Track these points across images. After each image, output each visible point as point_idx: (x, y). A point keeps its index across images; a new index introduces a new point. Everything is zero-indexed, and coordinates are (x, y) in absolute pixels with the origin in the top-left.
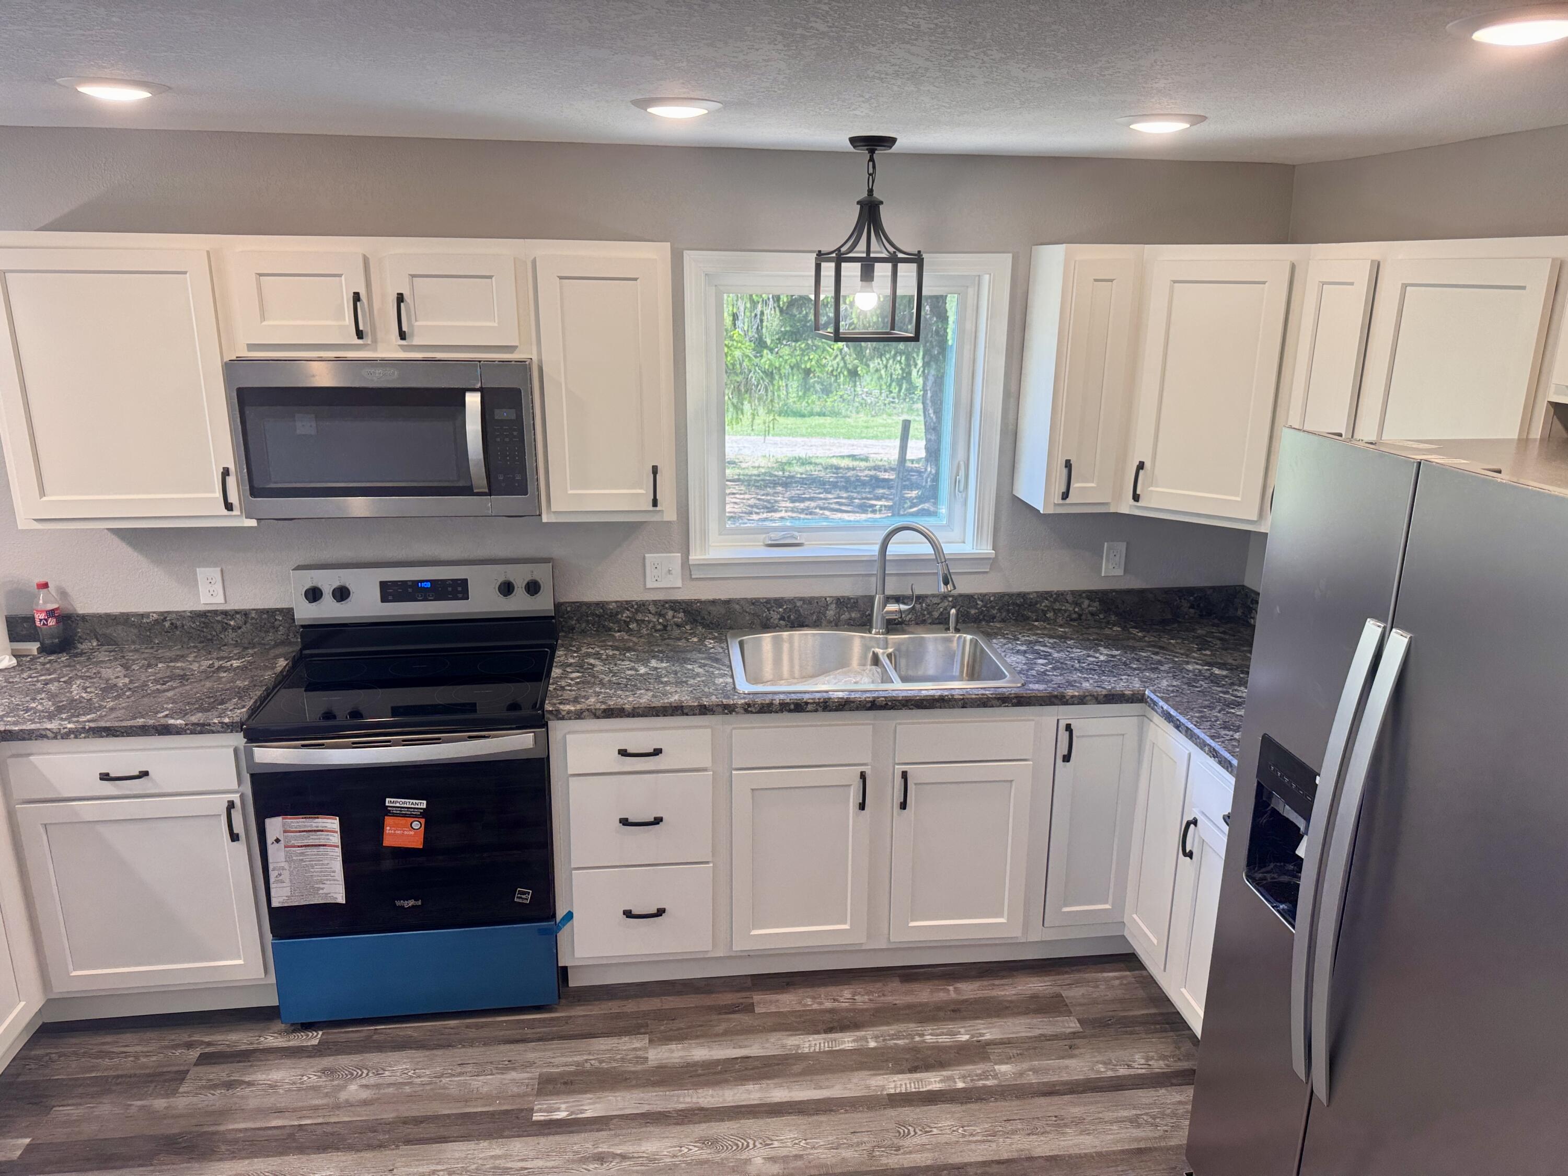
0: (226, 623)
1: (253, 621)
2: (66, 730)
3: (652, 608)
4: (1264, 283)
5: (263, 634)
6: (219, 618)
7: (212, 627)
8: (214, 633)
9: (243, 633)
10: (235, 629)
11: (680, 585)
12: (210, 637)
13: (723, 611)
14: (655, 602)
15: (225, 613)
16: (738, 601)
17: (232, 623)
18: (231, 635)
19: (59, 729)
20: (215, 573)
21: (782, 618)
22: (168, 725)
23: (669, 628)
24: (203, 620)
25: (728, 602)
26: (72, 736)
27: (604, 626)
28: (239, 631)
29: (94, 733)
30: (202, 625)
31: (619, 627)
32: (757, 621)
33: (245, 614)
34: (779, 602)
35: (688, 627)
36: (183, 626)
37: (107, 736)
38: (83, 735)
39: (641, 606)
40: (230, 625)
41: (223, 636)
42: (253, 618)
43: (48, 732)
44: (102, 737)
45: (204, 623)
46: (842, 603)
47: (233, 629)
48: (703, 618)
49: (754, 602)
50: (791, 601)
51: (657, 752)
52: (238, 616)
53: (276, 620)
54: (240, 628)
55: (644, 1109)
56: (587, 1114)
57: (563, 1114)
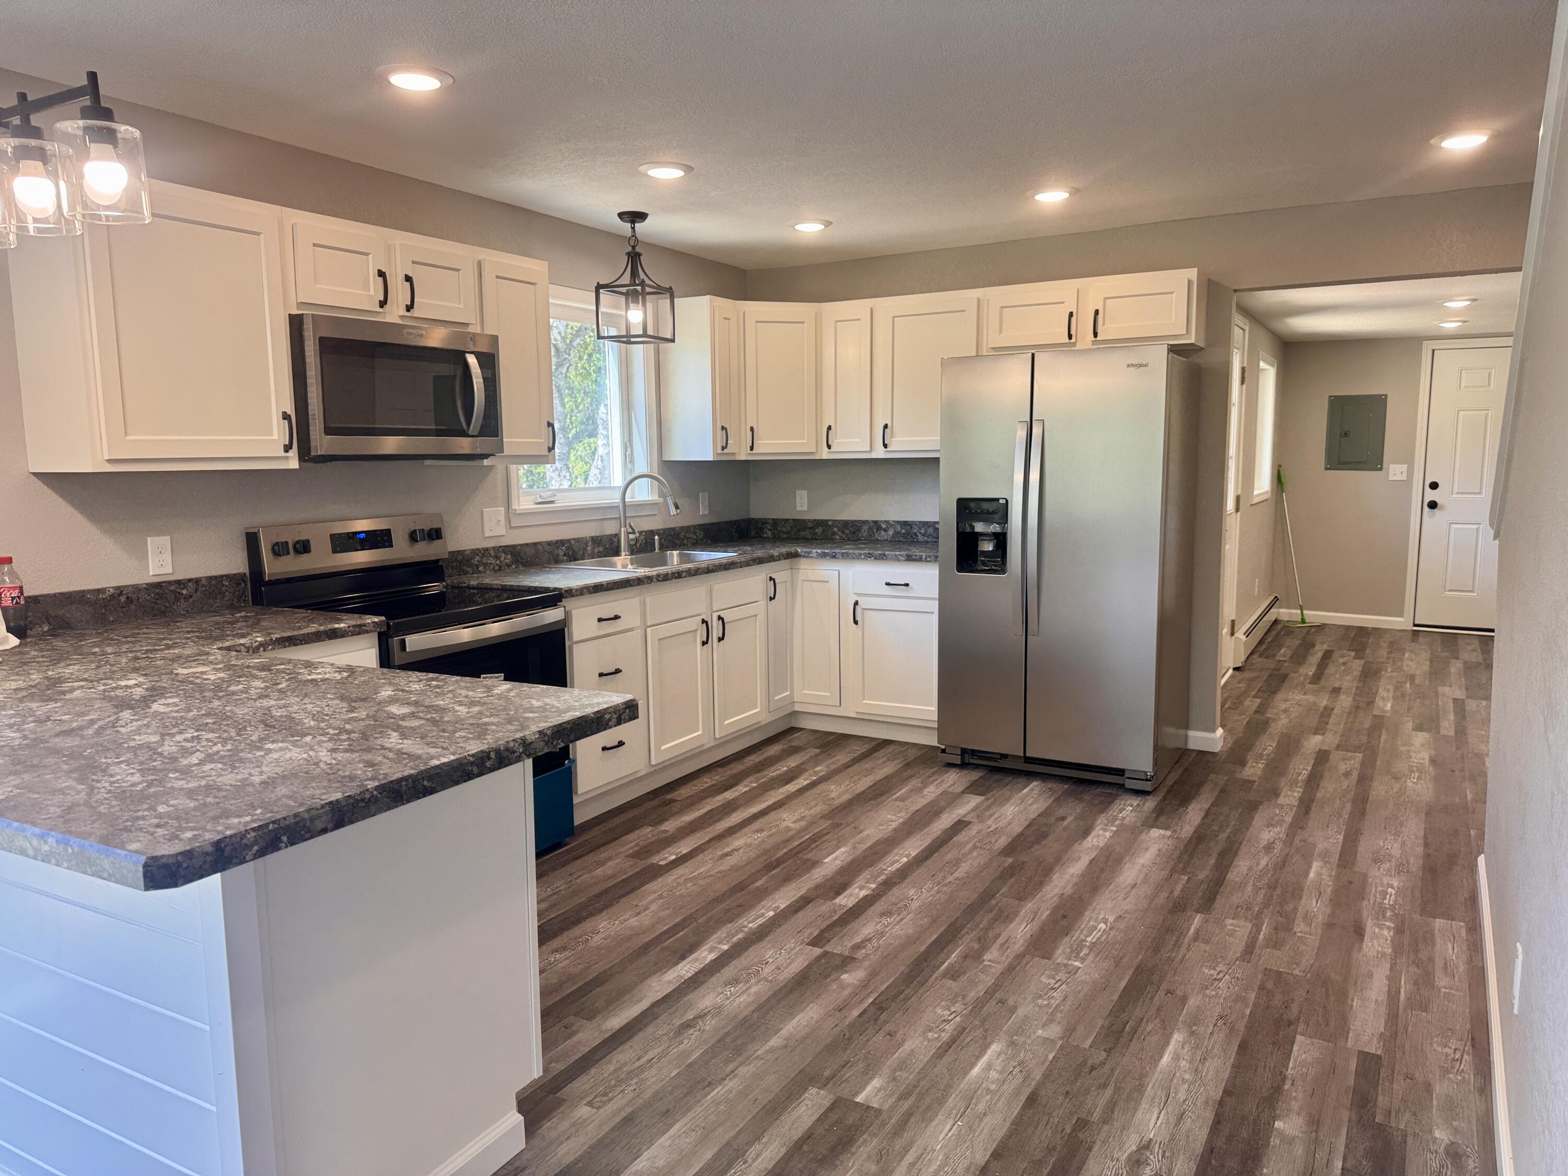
0: (179, 593)
1: (204, 588)
2: (257, 643)
3: (492, 553)
4: (803, 323)
5: (211, 601)
6: (172, 588)
7: (166, 598)
8: (167, 604)
9: (193, 601)
10: (187, 598)
11: (504, 533)
12: (163, 609)
13: (533, 551)
14: (494, 548)
15: (178, 582)
16: (540, 543)
17: (184, 592)
18: (183, 605)
19: (252, 643)
20: (165, 540)
21: (565, 555)
22: (335, 629)
23: (502, 568)
24: (158, 591)
25: (535, 544)
26: (262, 649)
27: (463, 570)
28: (191, 600)
29: (279, 644)
30: (157, 597)
31: (473, 570)
32: (551, 559)
33: (197, 581)
34: (561, 543)
35: (514, 567)
36: (138, 599)
37: (289, 646)
38: (270, 647)
39: (485, 552)
40: (182, 594)
41: (175, 607)
42: (203, 585)
43: (242, 647)
45: (158, 594)
46: (596, 541)
47: (185, 598)
48: (522, 558)
49: (549, 543)
50: (569, 541)
51: (617, 617)
52: (190, 584)
53: (223, 585)
54: (191, 597)
55: (707, 839)
56: (684, 852)
57: (674, 857)
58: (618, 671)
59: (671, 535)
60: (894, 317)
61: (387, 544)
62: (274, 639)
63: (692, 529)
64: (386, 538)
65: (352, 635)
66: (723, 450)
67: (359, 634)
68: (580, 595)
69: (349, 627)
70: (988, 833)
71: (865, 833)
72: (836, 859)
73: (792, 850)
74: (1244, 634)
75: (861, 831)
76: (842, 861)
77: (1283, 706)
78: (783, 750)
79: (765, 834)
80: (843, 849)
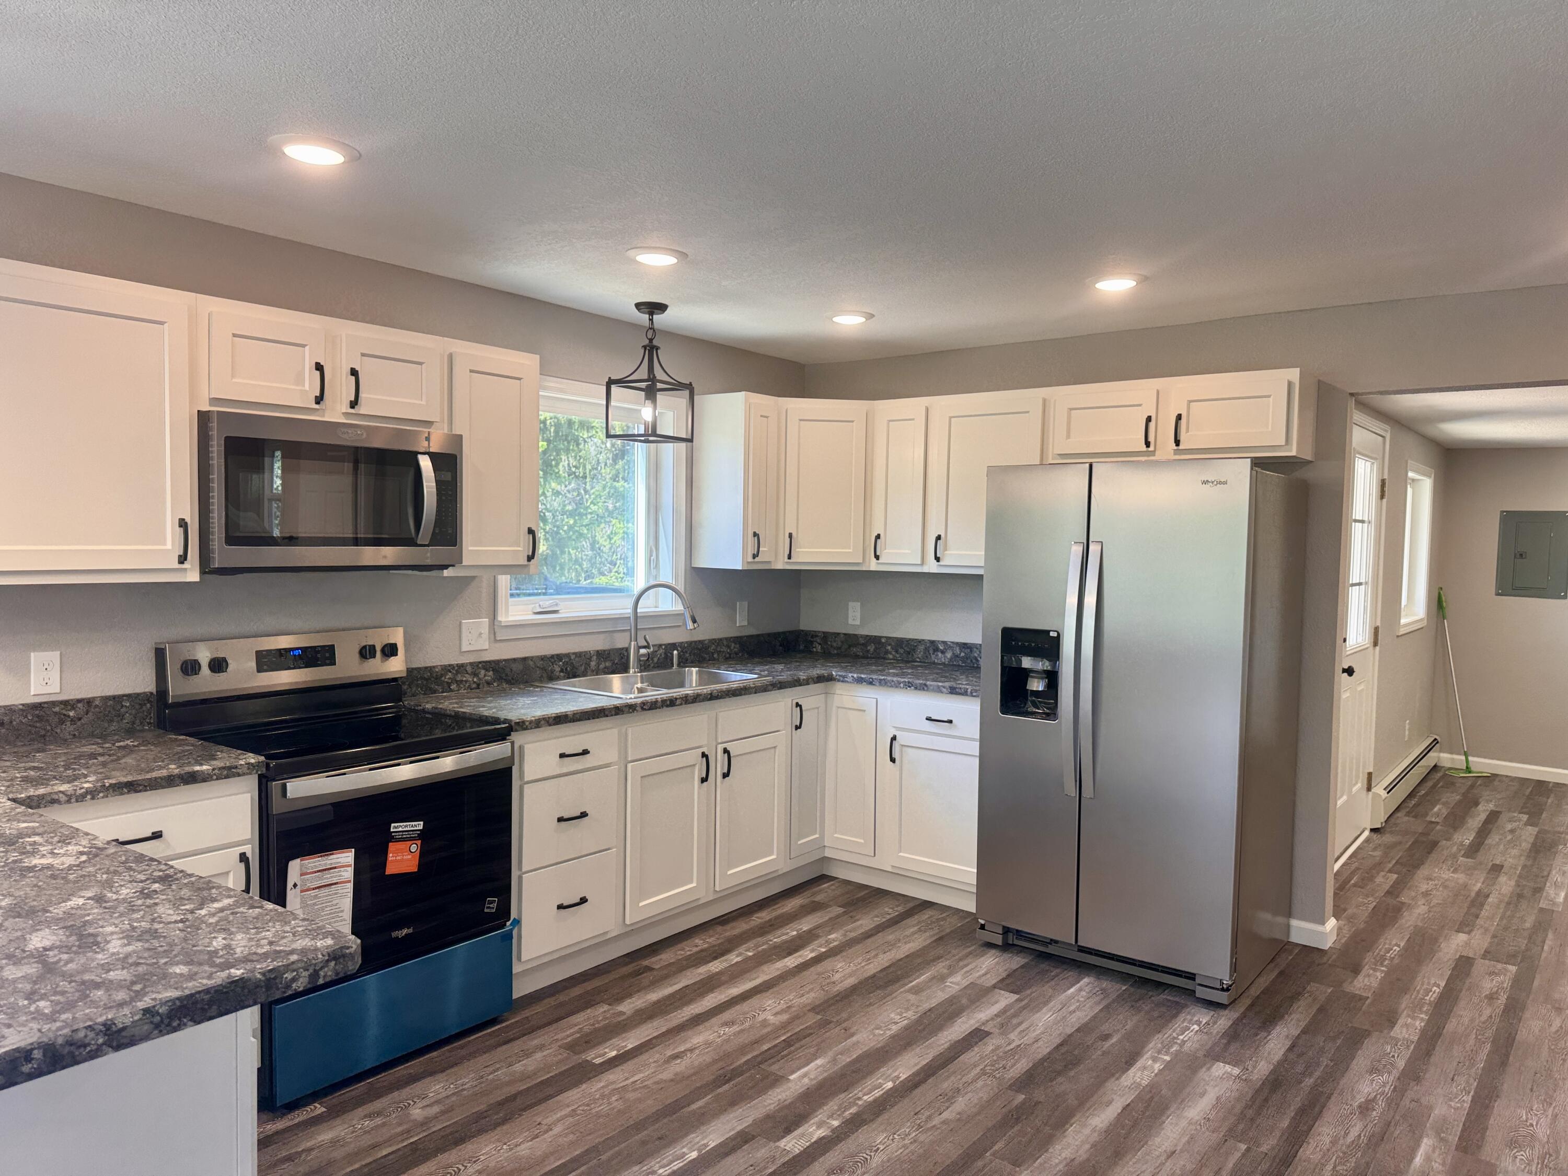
0: (64, 715)
1: (97, 709)
2: (83, 790)
3: (469, 669)
4: (852, 422)
5: (106, 725)
6: (57, 709)
7: (47, 721)
8: (49, 728)
9: (83, 725)
10: (73, 721)
11: (486, 647)
12: (43, 732)
13: (521, 667)
14: (471, 664)
15: (65, 703)
16: (532, 658)
17: (72, 714)
18: (69, 727)
19: (76, 790)
20: (54, 656)
21: (562, 671)
22: (195, 772)
23: (481, 686)
24: (37, 712)
25: (525, 659)
26: (89, 797)
27: (431, 689)
28: (79, 723)
29: (114, 791)
30: (36, 719)
31: (443, 688)
32: (545, 675)
33: (89, 702)
34: (559, 657)
35: (495, 684)
36: (11, 722)
37: (129, 792)
38: (101, 795)
39: (461, 668)
40: (69, 716)
41: (58, 731)
42: (97, 706)
43: (61, 795)
44: (122, 794)
45: (38, 716)
46: (602, 655)
47: (72, 720)
48: (507, 675)
49: (543, 658)
50: (568, 655)
51: (585, 752)
52: (79, 705)
53: (122, 706)
54: (80, 719)
55: (664, 1029)
56: (630, 1046)
57: (614, 1053)
58: (584, 815)
59: (698, 649)
60: (951, 418)
61: (328, 662)
62: (107, 785)
63: (725, 643)
64: (327, 655)
65: (217, 779)
66: (754, 558)
67: (227, 777)
68: (536, 728)
69: (214, 770)
70: (1006, 1053)
71: (854, 1039)
72: (805, 1075)
73: (757, 1056)
74: (1385, 789)
75: (852, 1035)
76: (811, 1080)
77: (1424, 887)
78: (802, 906)
79: (736, 1028)
80: (819, 1062)
